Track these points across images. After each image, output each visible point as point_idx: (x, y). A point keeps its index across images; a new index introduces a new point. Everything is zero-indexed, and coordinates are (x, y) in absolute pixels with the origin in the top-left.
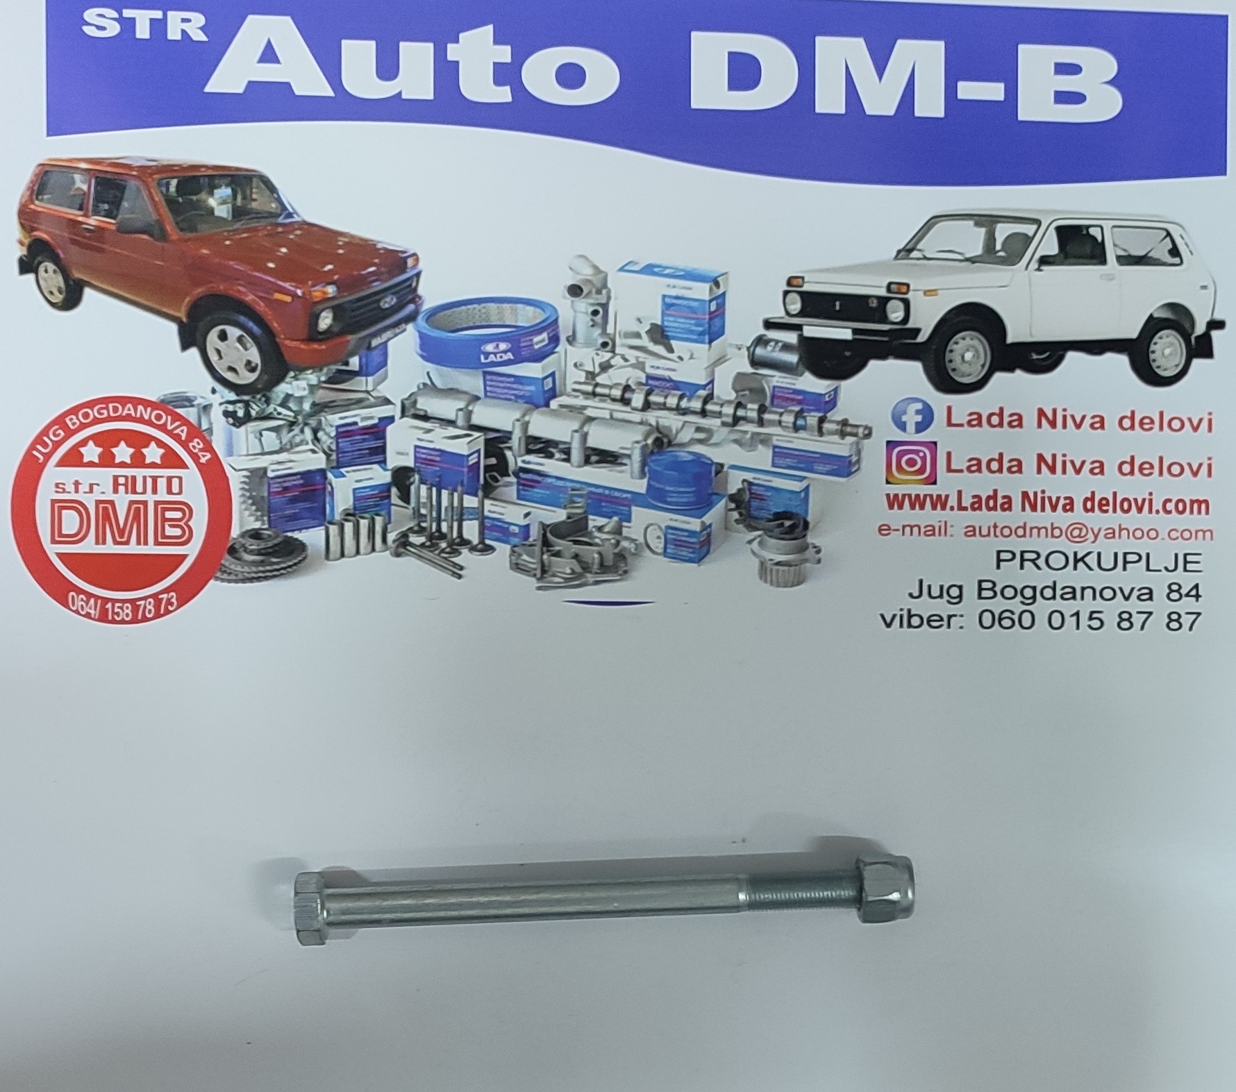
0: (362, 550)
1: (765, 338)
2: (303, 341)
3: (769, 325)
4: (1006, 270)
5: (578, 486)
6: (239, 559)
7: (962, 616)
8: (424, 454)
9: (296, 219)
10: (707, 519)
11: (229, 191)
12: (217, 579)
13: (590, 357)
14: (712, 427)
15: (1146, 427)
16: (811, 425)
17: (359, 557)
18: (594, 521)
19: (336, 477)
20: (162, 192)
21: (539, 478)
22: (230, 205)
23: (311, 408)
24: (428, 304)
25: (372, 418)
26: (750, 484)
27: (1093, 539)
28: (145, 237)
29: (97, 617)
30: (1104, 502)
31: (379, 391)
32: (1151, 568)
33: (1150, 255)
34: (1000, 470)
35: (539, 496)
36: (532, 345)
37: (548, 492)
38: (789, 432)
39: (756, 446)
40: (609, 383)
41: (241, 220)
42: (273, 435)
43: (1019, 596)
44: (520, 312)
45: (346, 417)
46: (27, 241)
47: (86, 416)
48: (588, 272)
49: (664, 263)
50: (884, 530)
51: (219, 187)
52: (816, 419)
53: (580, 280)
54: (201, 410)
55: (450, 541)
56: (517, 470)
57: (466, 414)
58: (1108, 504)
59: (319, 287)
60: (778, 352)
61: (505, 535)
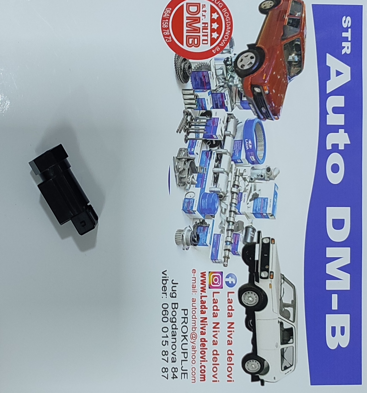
0: (185, 101)
1: (255, 231)
2: (251, 82)
3: (259, 233)
4: (278, 311)
5: (207, 170)
6: (182, 62)
7: (166, 297)
8: (216, 121)
9: (289, 81)
10: (197, 212)
11: (297, 60)
12: (176, 55)
13: (247, 174)
14: (226, 214)
15: (229, 359)
16: (227, 247)
17: (183, 100)
18: (195, 175)
19: (208, 93)
20: (296, 39)
21: (209, 158)
22: (292, 60)
23: (230, 85)
24: (263, 123)
25: (227, 104)
26: (208, 227)
27: (192, 342)
28: (282, 34)
29: (163, 17)
30: (204, 345)
31: (235, 107)
32: (183, 362)
33: (284, 359)
34: (214, 310)
35: (203, 158)
36: (251, 156)
37: (204, 161)
38: (225, 239)
39: (220, 228)
40: (239, 181)
41: (288, 64)
42: (221, 73)
43: (172, 317)
44: (261, 152)
45: (227, 96)
47: (227, 14)
48: (275, 174)
49: (277, 199)
50: (194, 271)
51: (298, 57)
52: (229, 248)
53: (272, 171)
54: (228, 50)
55: (188, 129)
56: (211, 151)
57: (229, 134)
58: (203, 346)
59: (268, 88)
60: (250, 236)
61: (191, 146)
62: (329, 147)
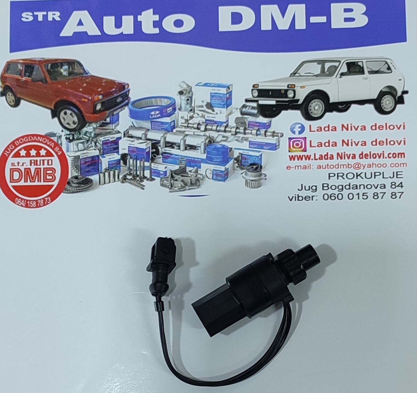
0: (111, 181)
1: (245, 105)
2: (91, 114)
3: (247, 101)
4: (329, 78)
5: (183, 157)
6: (71, 186)
7: (317, 196)
8: (131, 149)
9: (89, 74)
10: (227, 166)
11: (67, 67)
12: (64, 192)
13: (186, 114)
14: (228, 136)
15: (381, 129)
16: (262, 134)
17: (110, 184)
18: (188, 169)
19: (102, 158)
20: (46, 68)
21: (170, 155)
22: (68, 71)
23: (94, 135)
24: (132, 100)
25: (114, 138)
26: (242, 154)
27: (363, 168)
28: (40, 83)
29: (24, 206)
30: (366, 155)
31: (116, 129)
32: (385, 177)
33: (380, 70)
34: (329, 146)
35: (170, 161)
36: (167, 111)
37: (173, 160)
38: (254, 136)
39: (243, 142)
40: (193, 123)
41: (71, 76)
42: (82, 145)
43: (337, 189)
44: (163, 101)
45: (105, 138)
46: (3, 86)
47: (21, 141)
48: (185, 86)
49: (211, 82)
50: (288, 168)
51: (64, 65)
52: (264, 131)
53: (182, 89)
54: (58, 138)
55: (140, 178)
56: (162, 153)
57: (145, 135)
58: (368, 156)
59: (96, 96)
60: (250, 110)
61: (158, 175)
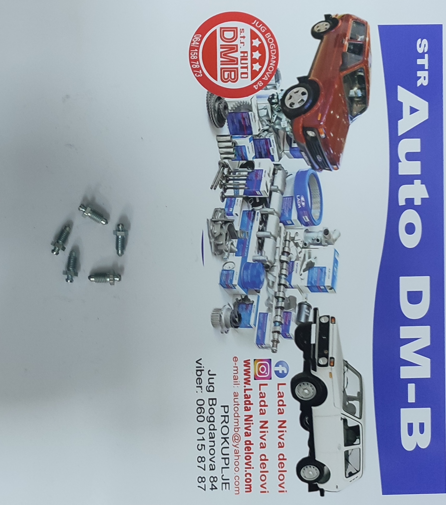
0: (221, 149)
1: (310, 308)
2: (303, 124)
3: (316, 310)
4: (341, 405)
5: (249, 235)
6: (216, 101)
7: (202, 392)
8: (260, 173)
9: (350, 122)
10: (238, 288)
12: (208, 92)
13: (300, 238)
14: (274, 288)
15: (280, 465)
16: (276, 328)
17: (218, 148)
18: (235, 242)
19: (250, 139)
20: (359, 69)
21: (251, 219)
22: (354, 96)
23: (276, 128)
24: (319, 174)
25: (273, 152)
26: (252, 304)
27: (234, 445)
28: (341, 63)
29: (191, 45)
30: (249, 449)
31: (284, 156)
32: (223, 469)
33: (349, 464)
34: (261, 406)
35: (245, 220)
36: (304, 216)
37: (246, 223)
38: (273, 319)
39: (267, 306)
40: (290, 247)
41: (349, 100)
42: (265, 114)
43: (211, 415)
44: (317, 210)
45: (273, 142)
46: (337, 17)
47: (271, 41)
48: (334, 237)
49: (339, 267)
50: (235, 359)
51: (362, 92)
52: (279, 330)
53: (330, 234)
54: (274, 85)
55: (225, 184)
56: (254, 210)
57: (276, 189)
59: (324, 131)
60: (305, 314)
61: (229, 206)
62: (402, 202)
